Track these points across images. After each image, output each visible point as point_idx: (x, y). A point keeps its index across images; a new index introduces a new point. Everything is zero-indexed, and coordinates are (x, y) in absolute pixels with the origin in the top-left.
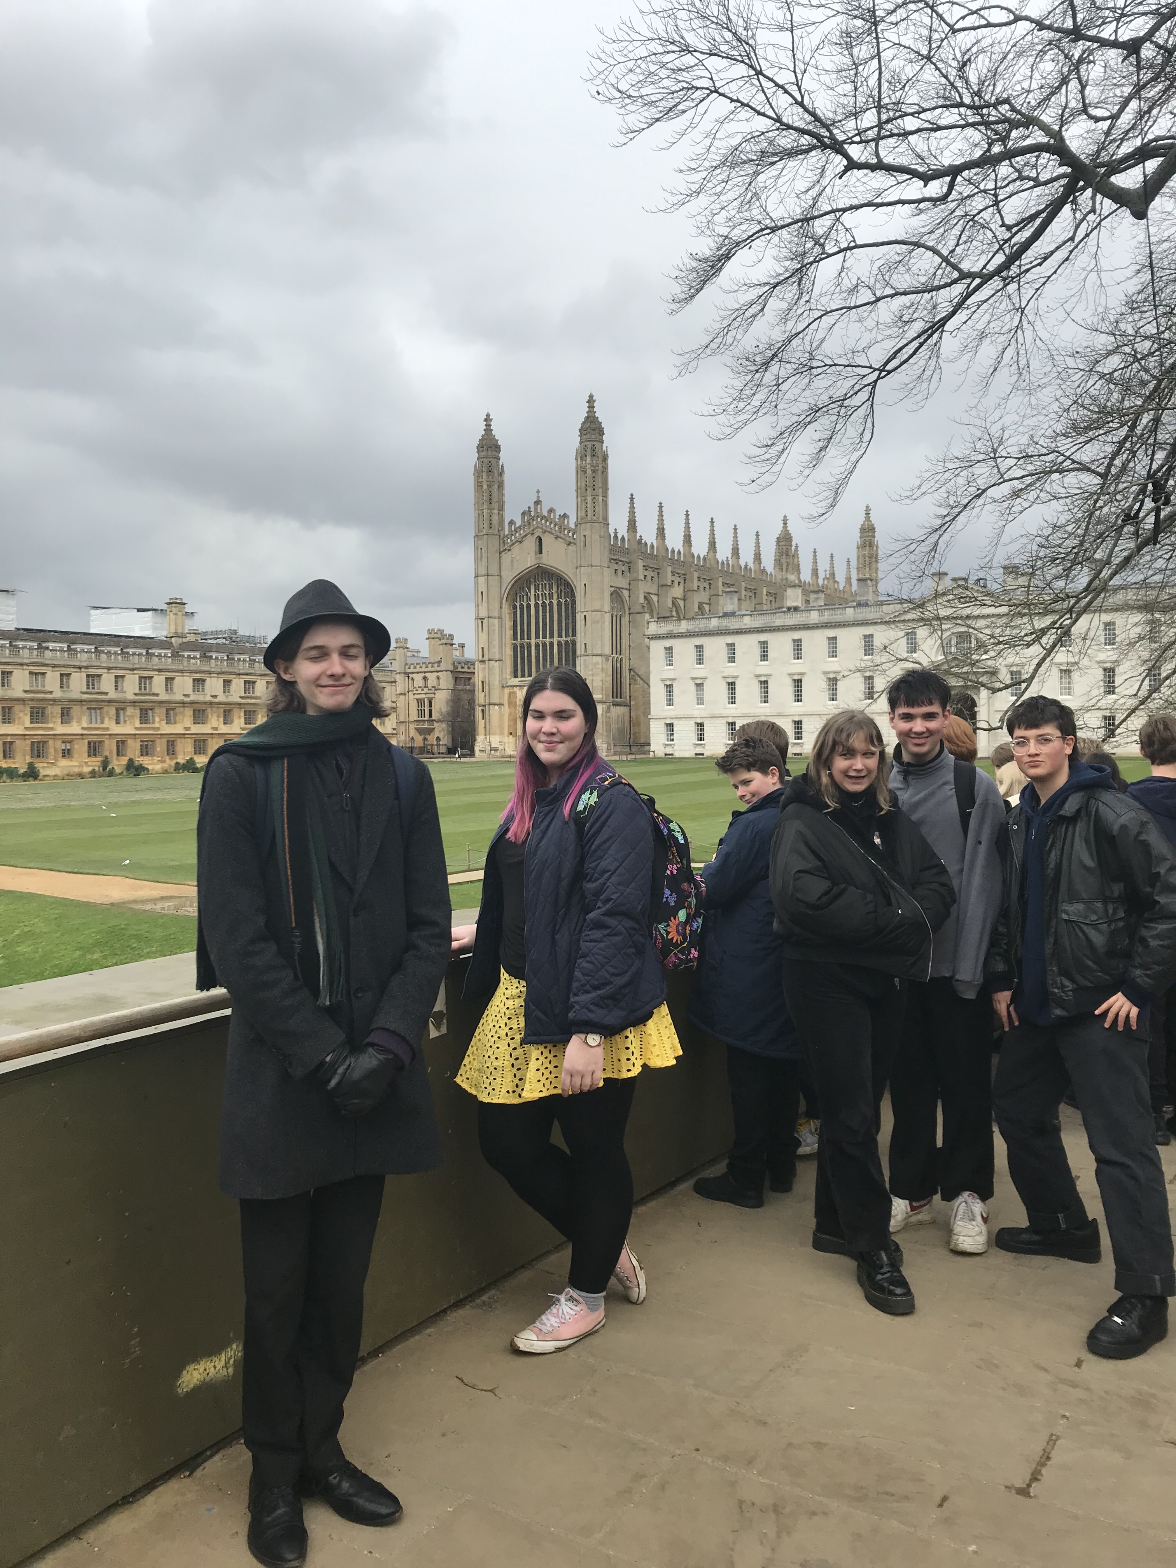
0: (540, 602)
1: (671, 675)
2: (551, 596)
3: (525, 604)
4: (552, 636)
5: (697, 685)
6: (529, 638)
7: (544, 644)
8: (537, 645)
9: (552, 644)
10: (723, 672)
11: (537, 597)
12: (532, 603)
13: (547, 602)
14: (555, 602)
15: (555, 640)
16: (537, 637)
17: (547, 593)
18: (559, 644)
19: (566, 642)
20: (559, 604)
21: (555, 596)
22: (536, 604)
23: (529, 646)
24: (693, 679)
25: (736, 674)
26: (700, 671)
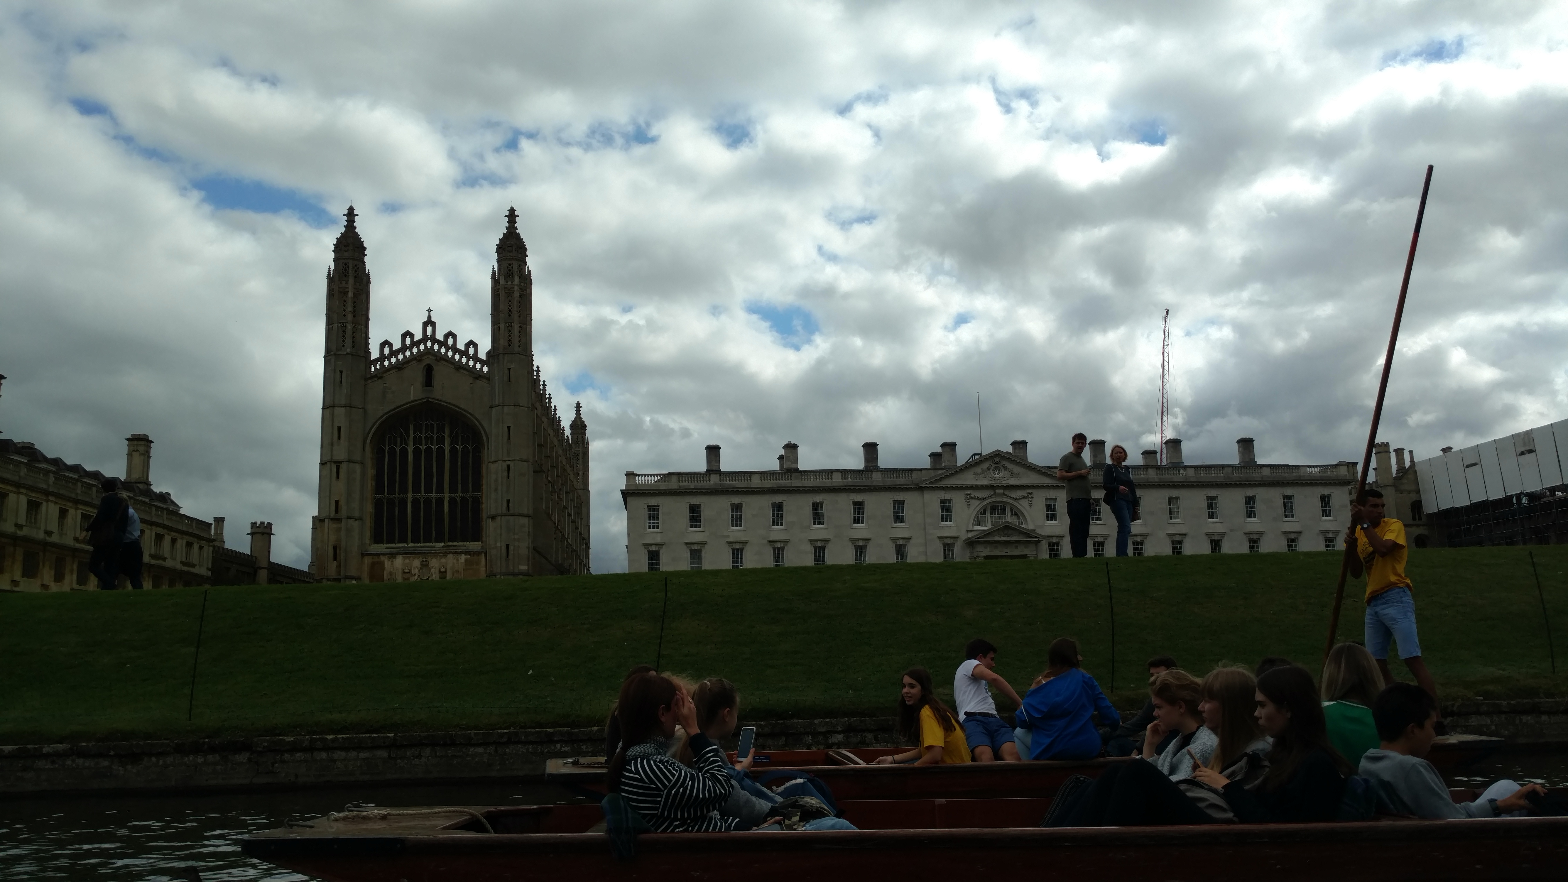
0: (423, 447)
1: (658, 539)
2: (441, 440)
3: (398, 449)
4: (440, 490)
5: (692, 551)
6: (404, 490)
7: (428, 502)
8: (416, 502)
9: (440, 501)
10: (728, 536)
11: (417, 441)
12: (411, 449)
13: (434, 447)
14: (447, 448)
15: (447, 496)
16: (416, 490)
17: (435, 436)
18: (452, 501)
19: (464, 499)
20: (453, 451)
21: (447, 441)
22: (417, 452)
23: (404, 502)
24: (687, 544)
25: (744, 539)
26: (697, 535)
